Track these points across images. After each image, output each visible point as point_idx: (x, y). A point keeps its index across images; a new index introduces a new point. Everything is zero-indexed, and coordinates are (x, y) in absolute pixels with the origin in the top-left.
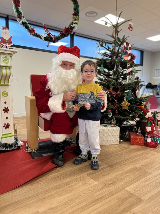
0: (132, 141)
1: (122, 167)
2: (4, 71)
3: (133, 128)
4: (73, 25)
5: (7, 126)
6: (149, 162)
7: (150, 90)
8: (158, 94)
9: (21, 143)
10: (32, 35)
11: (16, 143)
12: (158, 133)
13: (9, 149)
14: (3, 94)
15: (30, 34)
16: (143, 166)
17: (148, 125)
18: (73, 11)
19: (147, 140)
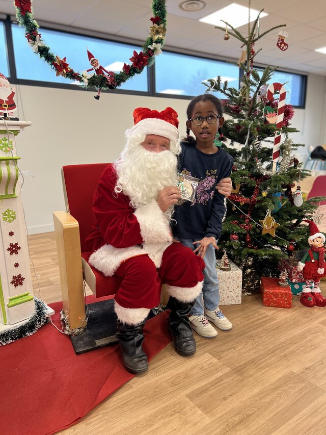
1: (263, 373)
2: (4, 170)
4: (151, 44)
5: (18, 281)
6: (319, 358)
7: (319, 162)
10: (61, 75)
14: (6, 217)
15: (57, 75)
16: (306, 369)
18: (153, 11)
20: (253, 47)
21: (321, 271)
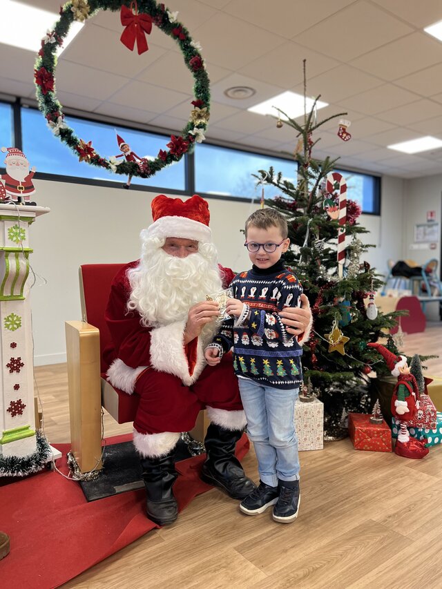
0: (358, 439)
1: (334, 522)
3: (360, 396)
4: (192, 129)
5: (16, 408)
6: (405, 505)
7: (404, 281)
8: (424, 291)
9: (54, 453)
10: (84, 161)
11: (41, 455)
12: (428, 417)
13: (20, 474)
14: (8, 323)
15: (81, 160)
16: (389, 517)
17: (399, 396)
18: (194, 93)
19: (399, 437)
20: (311, 137)
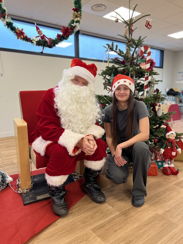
7: (172, 97)
8: (181, 102)
15: (18, 38)
18: (74, 4)
20: (132, 27)
21: (174, 154)
